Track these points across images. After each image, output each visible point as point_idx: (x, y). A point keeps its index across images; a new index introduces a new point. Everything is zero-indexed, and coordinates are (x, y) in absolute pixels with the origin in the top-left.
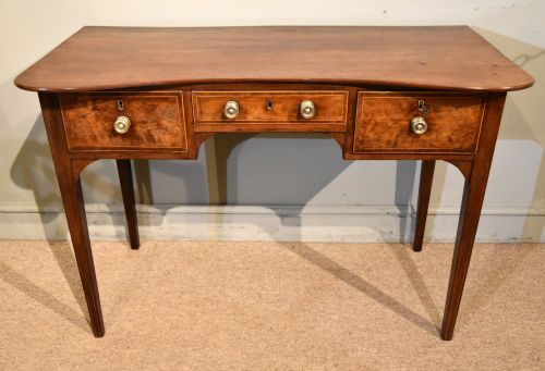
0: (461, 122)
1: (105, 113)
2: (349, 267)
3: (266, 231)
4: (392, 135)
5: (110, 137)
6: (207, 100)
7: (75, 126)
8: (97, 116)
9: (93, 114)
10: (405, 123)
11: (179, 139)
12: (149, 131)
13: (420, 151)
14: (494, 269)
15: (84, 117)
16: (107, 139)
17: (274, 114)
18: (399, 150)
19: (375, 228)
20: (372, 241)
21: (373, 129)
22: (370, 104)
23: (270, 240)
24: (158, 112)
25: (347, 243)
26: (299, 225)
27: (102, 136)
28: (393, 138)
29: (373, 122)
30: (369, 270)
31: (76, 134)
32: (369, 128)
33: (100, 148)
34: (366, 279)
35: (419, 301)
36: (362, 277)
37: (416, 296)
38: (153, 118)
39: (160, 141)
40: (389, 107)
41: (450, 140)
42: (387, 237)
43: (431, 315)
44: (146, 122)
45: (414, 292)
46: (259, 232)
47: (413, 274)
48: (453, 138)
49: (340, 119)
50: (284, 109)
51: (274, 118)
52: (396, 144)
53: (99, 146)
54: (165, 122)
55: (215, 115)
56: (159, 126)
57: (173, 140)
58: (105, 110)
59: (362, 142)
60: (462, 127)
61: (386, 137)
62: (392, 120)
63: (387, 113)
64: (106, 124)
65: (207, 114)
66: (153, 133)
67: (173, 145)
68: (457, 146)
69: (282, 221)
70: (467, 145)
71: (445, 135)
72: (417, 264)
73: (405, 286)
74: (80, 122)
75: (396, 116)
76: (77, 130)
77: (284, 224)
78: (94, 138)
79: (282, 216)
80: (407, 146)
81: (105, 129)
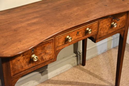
0: (122, 20)
1: (27, 56)
2: (72, 80)
3: (37, 81)
4: (107, 30)
5: (28, 64)
6: (61, 38)
7: (15, 66)
8: (24, 58)
9: (22, 58)
10: (110, 25)
11: (51, 56)
12: (42, 56)
13: (113, 32)
14: (109, 62)
15: (19, 61)
16: (27, 66)
17: (79, 35)
18: (108, 34)
19: (70, 63)
20: (69, 68)
21: (103, 30)
22: (102, 23)
23: (38, 83)
24: (46, 48)
25: (63, 73)
26: (47, 73)
27: (25, 66)
28: (107, 31)
29: (103, 28)
30: (78, 78)
31: (15, 69)
32: (102, 30)
33: (24, 71)
34: (80, 81)
35: (100, 81)
36: (78, 81)
37: (98, 80)
38: (44, 51)
39: (45, 59)
40: (107, 22)
41: (120, 26)
42: (74, 65)
43: (107, 83)
44: (41, 54)
45: (96, 79)
46: (34, 83)
47: (90, 73)
48: (120, 25)
49: (95, 31)
50: (82, 33)
51: (79, 37)
52: (108, 32)
53: (24, 70)
54: (48, 51)
55: (63, 42)
56: (46, 53)
57: (50, 57)
58: (27, 54)
59: (100, 35)
60: (122, 21)
61: (106, 31)
62: (107, 26)
63: (106, 24)
64: (27, 60)
65: (60, 43)
66: (43, 57)
67: (50, 58)
68: (121, 27)
69: (41, 74)
70: (123, 26)
71: (118, 25)
72: (89, 70)
73: (92, 78)
74: (17, 63)
75: (108, 24)
76: (16, 67)
77: (42, 75)
78: (22, 67)
79: (41, 73)
80: (110, 32)
81: (26, 62)
